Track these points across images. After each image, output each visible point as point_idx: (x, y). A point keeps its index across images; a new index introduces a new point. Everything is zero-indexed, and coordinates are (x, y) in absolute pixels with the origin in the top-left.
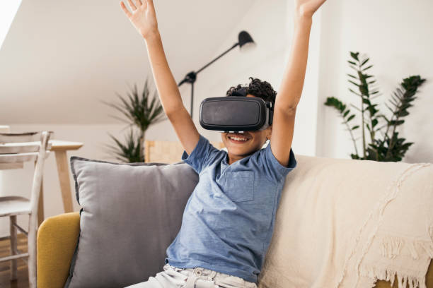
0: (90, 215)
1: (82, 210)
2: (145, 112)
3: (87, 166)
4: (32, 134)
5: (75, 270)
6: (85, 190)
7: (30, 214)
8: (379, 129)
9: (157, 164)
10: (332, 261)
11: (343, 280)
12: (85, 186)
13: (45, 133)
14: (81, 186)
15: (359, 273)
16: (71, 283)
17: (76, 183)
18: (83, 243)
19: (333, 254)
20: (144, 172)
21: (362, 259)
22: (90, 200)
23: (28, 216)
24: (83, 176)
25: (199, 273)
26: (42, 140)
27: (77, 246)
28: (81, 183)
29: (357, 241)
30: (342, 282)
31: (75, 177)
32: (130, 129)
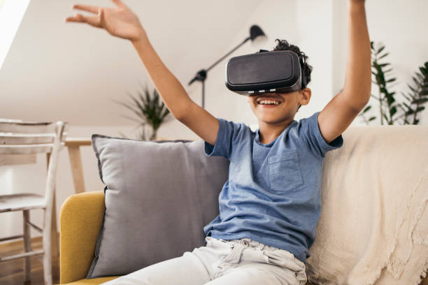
0: (116, 192)
1: (106, 188)
2: (157, 111)
3: (108, 143)
4: (46, 124)
5: (101, 251)
6: (109, 167)
7: (45, 209)
8: (396, 119)
9: (184, 141)
10: (381, 230)
11: (395, 250)
12: (109, 163)
13: (60, 123)
14: (105, 164)
15: (413, 241)
16: (97, 265)
17: (99, 161)
18: (108, 221)
19: (382, 223)
20: (170, 148)
21: (415, 226)
22: (116, 176)
23: (43, 211)
24: (106, 153)
25: (245, 244)
26: (56, 131)
27: (103, 225)
28: (104, 160)
29: (408, 207)
30: (394, 252)
31: (98, 155)
32: (141, 129)
